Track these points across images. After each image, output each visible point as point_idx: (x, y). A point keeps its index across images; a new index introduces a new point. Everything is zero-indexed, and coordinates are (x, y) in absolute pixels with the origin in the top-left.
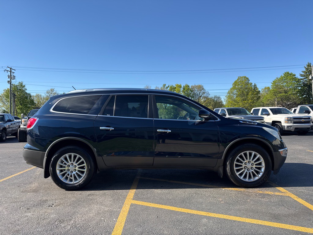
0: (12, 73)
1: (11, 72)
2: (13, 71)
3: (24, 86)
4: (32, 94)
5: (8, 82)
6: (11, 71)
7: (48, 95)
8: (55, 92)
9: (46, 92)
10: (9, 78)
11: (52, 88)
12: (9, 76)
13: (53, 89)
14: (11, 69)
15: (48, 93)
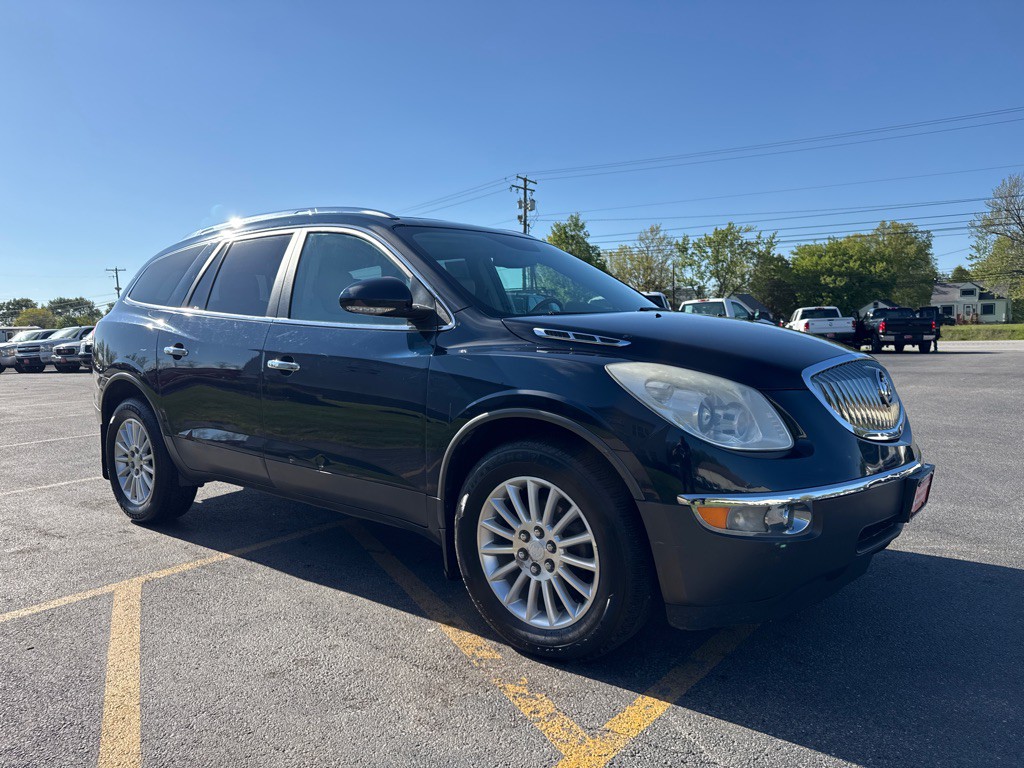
0: (528, 192)
1: (525, 189)
2: (530, 186)
3: (582, 227)
4: (602, 247)
5: (520, 217)
6: (525, 186)
7: (643, 245)
8: (662, 234)
9: (636, 237)
10: (520, 207)
11: (655, 223)
12: (520, 202)
13: (657, 228)
14: (525, 180)
15: (641, 239)
